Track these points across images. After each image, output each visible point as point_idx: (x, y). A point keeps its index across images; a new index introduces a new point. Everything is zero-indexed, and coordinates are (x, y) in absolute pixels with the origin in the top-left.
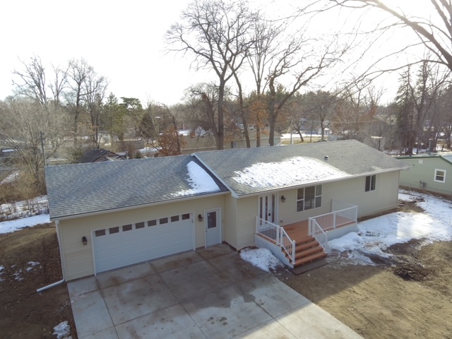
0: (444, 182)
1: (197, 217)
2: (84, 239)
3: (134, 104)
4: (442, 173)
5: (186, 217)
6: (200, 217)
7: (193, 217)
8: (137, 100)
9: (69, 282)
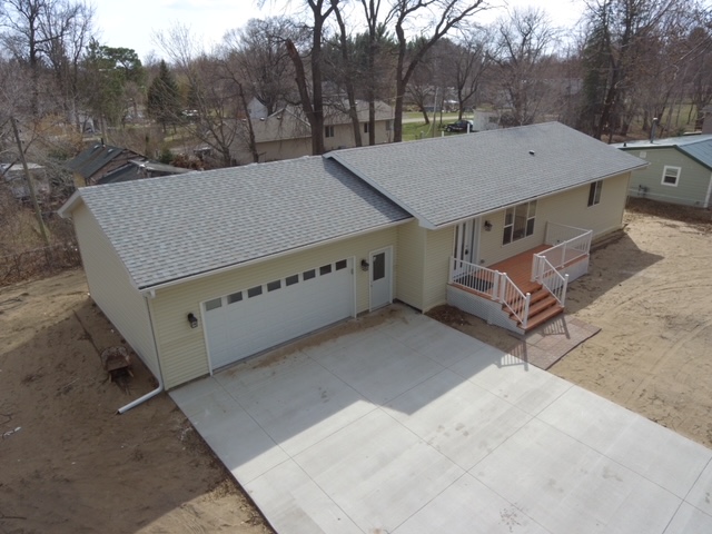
0: (676, 185)
1: (359, 264)
2: (191, 318)
3: (126, 59)
4: (675, 172)
5: (341, 265)
6: (364, 264)
7: (353, 263)
8: (132, 51)
9: (171, 390)
